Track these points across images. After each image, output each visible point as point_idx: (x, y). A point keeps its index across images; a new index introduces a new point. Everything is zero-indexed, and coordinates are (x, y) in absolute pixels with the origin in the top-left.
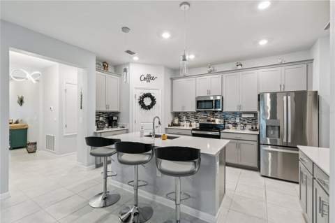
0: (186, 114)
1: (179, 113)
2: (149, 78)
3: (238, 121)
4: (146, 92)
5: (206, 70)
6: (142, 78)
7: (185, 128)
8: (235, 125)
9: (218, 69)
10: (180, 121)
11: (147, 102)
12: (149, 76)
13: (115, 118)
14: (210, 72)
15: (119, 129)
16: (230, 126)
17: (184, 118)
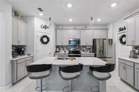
0: (62, 46)
1: (59, 46)
2: (45, 27)
3: (84, 49)
4: (45, 34)
5: (73, 27)
6: (42, 27)
7: (62, 53)
8: (84, 50)
9: (77, 27)
10: (59, 50)
11: (45, 40)
12: (46, 26)
13: (23, 50)
14: (74, 29)
15: (26, 56)
16: (82, 51)
17: (62, 49)
